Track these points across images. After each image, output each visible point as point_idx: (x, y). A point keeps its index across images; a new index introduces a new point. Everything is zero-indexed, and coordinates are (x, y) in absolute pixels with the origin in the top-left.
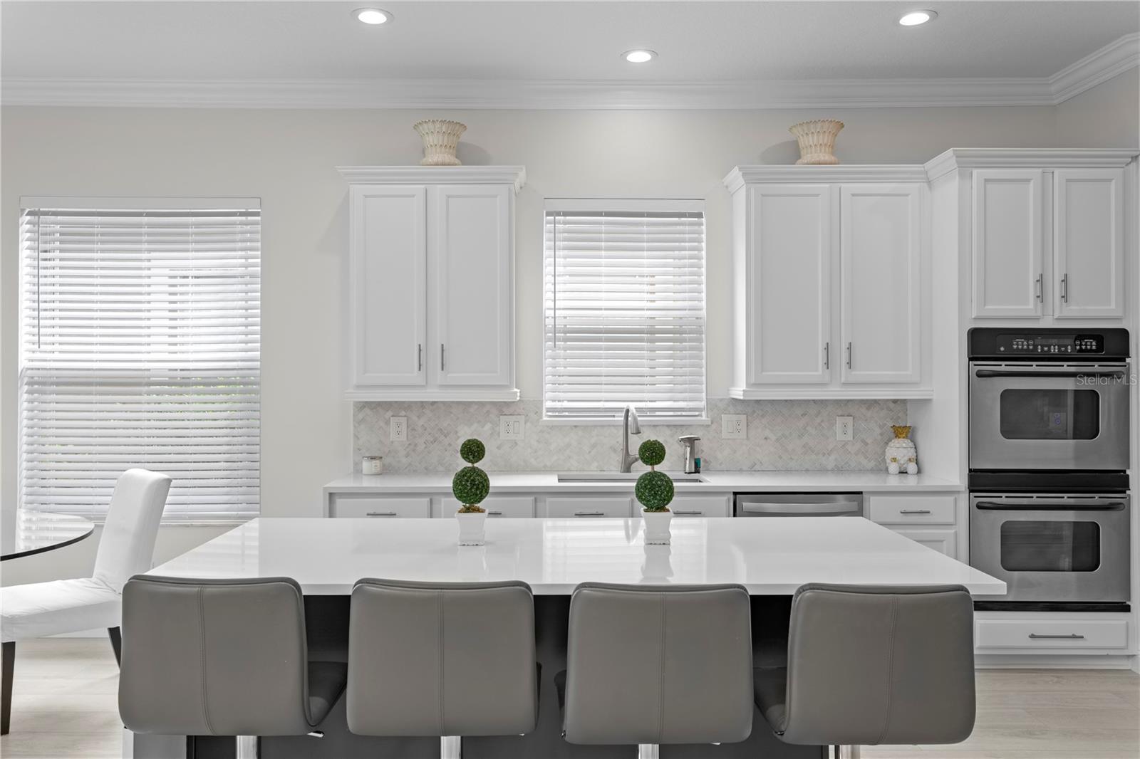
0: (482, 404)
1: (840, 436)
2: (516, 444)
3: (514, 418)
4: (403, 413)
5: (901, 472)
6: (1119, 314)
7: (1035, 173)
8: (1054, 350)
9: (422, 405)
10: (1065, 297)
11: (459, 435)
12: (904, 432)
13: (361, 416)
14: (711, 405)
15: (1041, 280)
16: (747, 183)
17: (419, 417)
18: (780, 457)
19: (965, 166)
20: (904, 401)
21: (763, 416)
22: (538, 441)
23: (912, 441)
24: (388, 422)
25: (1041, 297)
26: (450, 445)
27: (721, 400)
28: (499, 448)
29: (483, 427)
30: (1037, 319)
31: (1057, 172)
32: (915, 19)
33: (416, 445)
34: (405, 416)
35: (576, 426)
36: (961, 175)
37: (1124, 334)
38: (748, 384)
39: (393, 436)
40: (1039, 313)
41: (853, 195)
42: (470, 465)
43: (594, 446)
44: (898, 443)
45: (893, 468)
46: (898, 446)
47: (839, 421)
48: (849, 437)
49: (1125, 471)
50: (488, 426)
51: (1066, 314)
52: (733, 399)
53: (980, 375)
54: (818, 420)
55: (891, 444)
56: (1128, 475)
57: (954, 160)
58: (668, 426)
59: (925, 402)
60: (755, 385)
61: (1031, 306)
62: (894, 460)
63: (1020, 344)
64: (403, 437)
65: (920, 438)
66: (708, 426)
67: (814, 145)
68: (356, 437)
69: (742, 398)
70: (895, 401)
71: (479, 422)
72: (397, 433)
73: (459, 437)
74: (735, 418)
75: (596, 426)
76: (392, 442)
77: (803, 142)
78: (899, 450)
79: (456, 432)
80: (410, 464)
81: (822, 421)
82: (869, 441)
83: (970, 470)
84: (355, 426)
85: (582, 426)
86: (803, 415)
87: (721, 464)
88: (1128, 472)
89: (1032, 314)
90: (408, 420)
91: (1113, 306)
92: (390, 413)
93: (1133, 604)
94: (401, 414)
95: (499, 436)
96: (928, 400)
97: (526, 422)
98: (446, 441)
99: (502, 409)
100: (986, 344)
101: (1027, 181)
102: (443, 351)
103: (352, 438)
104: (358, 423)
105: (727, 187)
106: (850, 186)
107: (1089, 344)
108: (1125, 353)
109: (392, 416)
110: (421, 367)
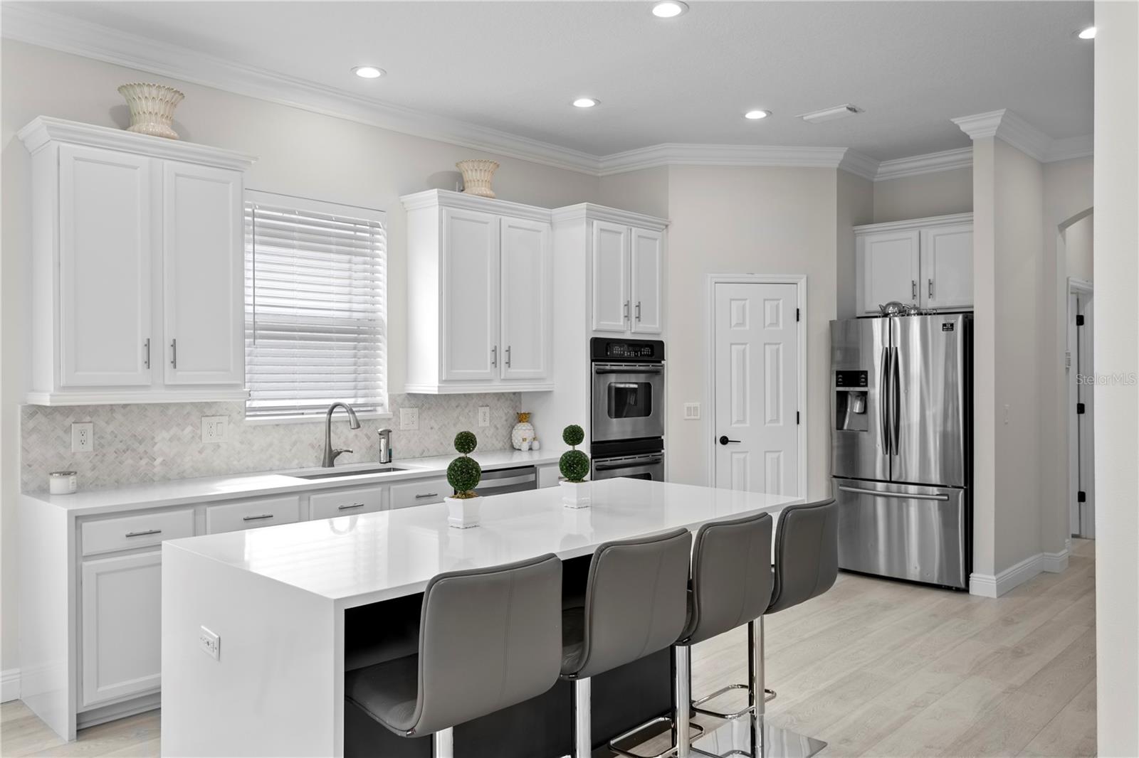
0: (181, 406)
2: (219, 446)
3: (216, 419)
4: (88, 419)
5: (529, 449)
6: (659, 331)
7: (623, 228)
8: (632, 354)
9: (111, 408)
10: (638, 318)
11: (156, 440)
12: (523, 417)
13: (31, 424)
14: (394, 401)
15: (627, 305)
16: (441, 204)
17: (107, 423)
18: (442, 444)
19: (589, 217)
21: (429, 409)
22: (242, 443)
23: (532, 425)
24: (68, 430)
25: (627, 317)
26: (146, 452)
27: (399, 395)
28: (200, 452)
29: (183, 430)
30: (622, 332)
31: (634, 229)
33: (104, 456)
34: (90, 422)
35: (277, 425)
36: (587, 223)
37: (661, 344)
38: (441, 381)
39: (75, 447)
40: (625, 329)
41: (510, 226)
42: (462, 455)
43: (294, 444)
44: (524, 426)
46: (524, 428)
47: (481, 410)
48: (487, 424)
49: (660, 437)
50: (189, 429)
51: (638, 330)
52: (409, 394)
53: (597, 373)
54: (467, 411)
55: (517, 427)
56: (663, 440)
57: (585, 211)
59: (546, 394)
60: (444, 381)
61: (622, 323)
62: (524, 440)
63: (617, 350)
64: (89, 447)
65: (538, 420)
66: (389, 419)
67: (481, 180)
68: (25, 450)
69: (437, 393)
70: (514, 393)
71: (178, 425)
72: (80, 444)
73: (156, 443)
74: (410, 410)
75: (296, 424)
76: (74, 454)
78: (522, 432)
79: (153, 438)
80: (97, 478)
81: (470, 411)
82: (498, 426)
83: (592, 443)
84: (23, 437)
85: (284, 425)
86: (457, 407)
87: (399, 453)
88: (662, 438)
89: (622, 329)
90: (94, 427)
91: (657, 326)
92: (71, 419)
94: (84, 420)
95: (201, 440)
96: (550, 392)
97: (229, 423)
98: (141, 449)
99: (203, 409)
100: (602, 350)
101: (620, 233)
102: (174, 346)
103: (19, 449)
104: (27, 433)
105: (403, 203)
106: (507, 220)
107: (646, 351)
108: (661, 357)
109: (73, 423)
110: (148, 363)
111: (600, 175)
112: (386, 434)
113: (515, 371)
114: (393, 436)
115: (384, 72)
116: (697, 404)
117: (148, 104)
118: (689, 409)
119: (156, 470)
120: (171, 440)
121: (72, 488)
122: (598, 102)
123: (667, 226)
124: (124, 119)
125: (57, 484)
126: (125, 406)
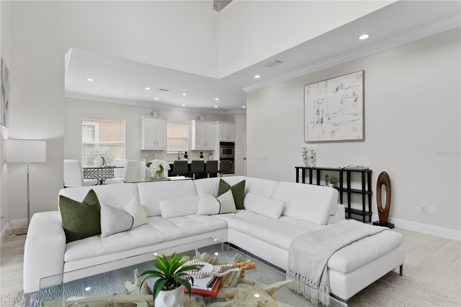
0: (160, 150)
3: (163, 153)
4: (148, 152)
6: (233, 141)
7: (226, 124)
8: (228, 144)
10: (229, 138)
12: (211, 154)
13: (141, 152)
14: (189, 151)
15: (227, 137)
16: (195, 122)
17: (150, 152)
18: (197, 158)
19: (220, 123)
21: (195, 152)
22: (167, 156)
24: (145, 153)
25: (227, 138)
28: (161, 157)
31: (228, 124)
32: (216, 106)
33: (149, 157)
37: (234, 143)
40: (227, 140)
43: (174, 156)
48: (205, 155)
51: (229, 140)
52: (191, 150)
53: (221, 147)
57: (218, 122)
59: (214, 150)
60: (196, 148)
63: (225, 144)
64: (147, 156)
65: (213, 155)
67: (202, 118)
68: (140, 156)
69: (195, 150)
70: (210, 150)
71: (158, 153)
72: (147, 155)
75: (174, 154)
77: (201, 117)
78: (211, 156)
83: (220, 158)
87: (190, 159)
88: (234, 158)
92: (146, 151)
93: (235, 173)
95: (161, 155)
97: (165, 153)
98: (154, 156)
99: (162, 151)
100: (222, 144)
101: (225, 125)
102: (158, 142)
104: (141, 153)
105: (191, 122)
106: (207, 124)
107: (231, 144)
108: (234, 145)
110: (154, 145)
111: (227, 114)
113: (208, 147)
114: (189, 156)
116: (240, 153)
117: (155, 113)
118: (239, 153)
121: (146, 160)
122: (218, 107)
123: (235, 123)
124: (152, 114)
125: (144, 159)
126: (152, 150)
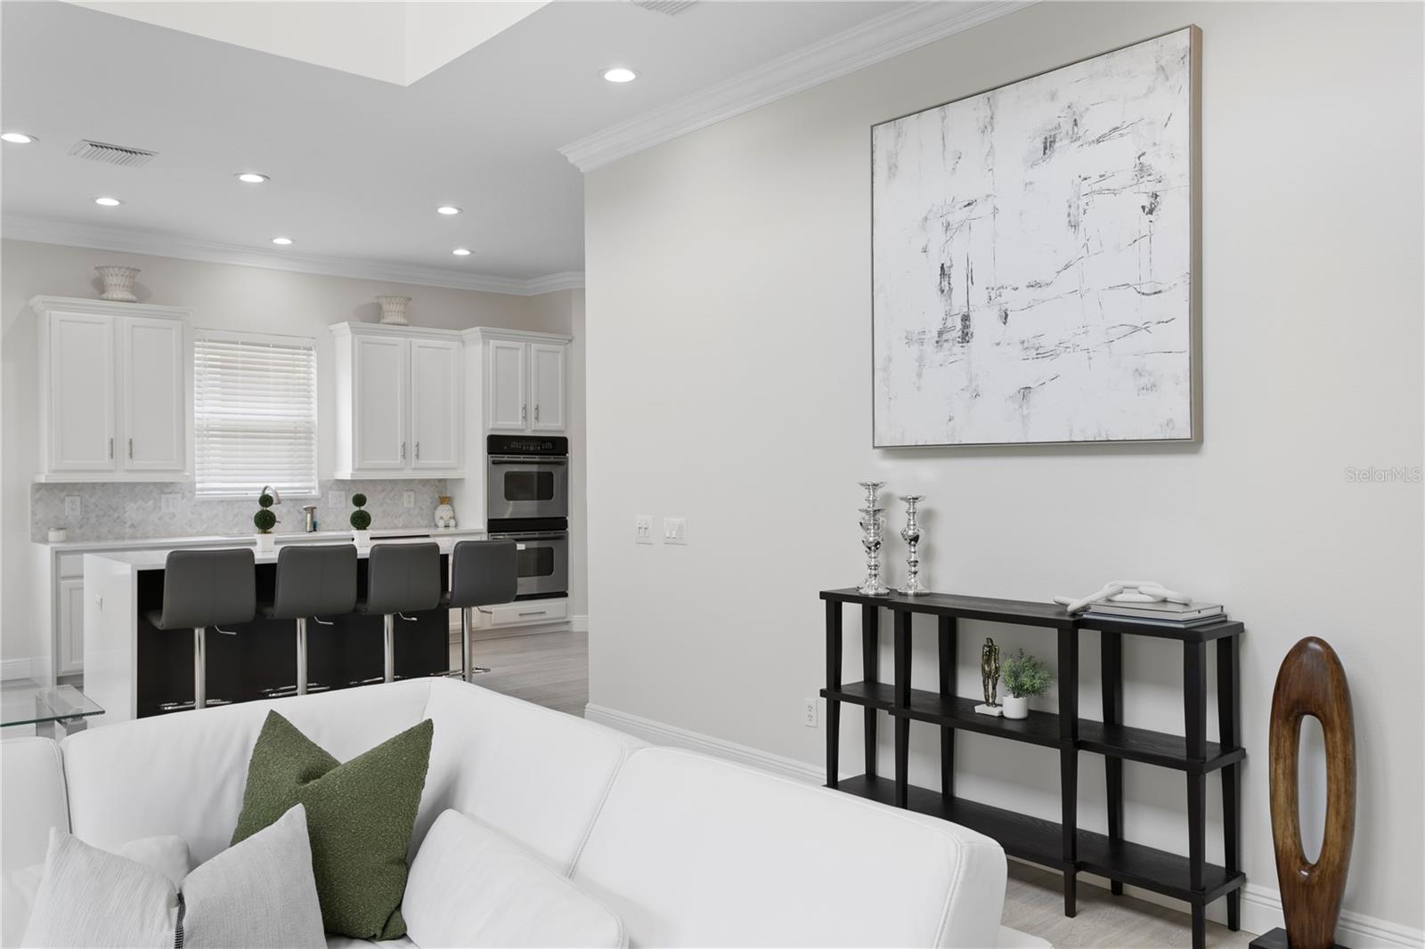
0: (146, 484)
1: (405, 505)
2: (174, 515)
3: (171, 496)
4: (76, 493)
5: (446, 526)
6: (563, 428)
7: (521, 345)
8: (532, 449)
9: (94, 486)
10: (537, 418)
11: (127, 509)
12: (445, 500)
13: (37, 496)
14: (322, 485)
15: (525, 408)
16: (352, 332)
17: (91, 495)
19: (486, 338)
20: (445, 480)
22: (193, 513)
23: (451, 506)
24: (63, 501)
25: (525, 418)
26: (119, 518)
27: (329, 481)
28: (160, 519)
29: (146, 502)
30: (523, 430)
31: (533, 345)
32: (461, 252)
33: (88, 519)
34: (79, 496)
35: (222, 501)
36: (484, 343)
37: (565, 440)
38: (354, 469)
39: (68, 512)
40: (524, 427)
41: (420, 347)
43: (235, 516)
44: (443, 507)
45: (441, 523)
46: (445, 509)
47: (406, 495)
48: (412, 505)
49: (565, 517)
50: (151, 502)
51: (538, 428)
52: (337, 480)
53: (494, 463)
54: (392, 494)
55: (438, 509)
56: (567, 520)
57: (479, 333)
58: (291, 500)
59: (458, 480)
60: (359, 469)
61: (520, 423)
62: (442, 518)
63: (514, 445)
64: (77, 513)
65: (457, 504)
66: (319, 499)
67: (393, 313)
68: (34, 513)
69: (350, 478)
70: (440, 480)
71: (143, 499)
72: (71, 509)
73: (126, 512)
74: (337, 493)
75: (237, 501)
76: (67, 517)
77: (385, 307)
78: (443, 512)
79: (124, 508)
80: (83, 534)
81: (395, 495)
82: (424, 507)
83: (489, 520)
84: (32, 506)
85: (229, 501)
86: (383, 491)
87: (328, 526)
88: (567, 518)
89: (521, 428)
90: (81, 498)
91: (559, 425)
92: (65, 492)
93: (569, 592)
94: (74, 495)
95: (160, 510)
96: (463, 479)
97: (183, 498)
98: (115, 515)
99: (163, 487)
100: (499, 445)
101: (518, 349)
102: (131, 443)
103: (29, 513)
104: (35, 501)
105: (331, 331)
106: (417, 341)
107: (549, 445)
108: (566, 451)
109: (68, 496)
110: (112, 455)
111: (529, 294)
112: (312, 510)
113: (423, 462)
114: (317, 513)
115: (293, 241)
117: (114, 280)
119: (127, 530)
120: (137, 509)
121: (62, 538)
122: (472, 252)
123: (570, 341)
124: (100, 288)
125: (53, 535)
126: (104, 484)
